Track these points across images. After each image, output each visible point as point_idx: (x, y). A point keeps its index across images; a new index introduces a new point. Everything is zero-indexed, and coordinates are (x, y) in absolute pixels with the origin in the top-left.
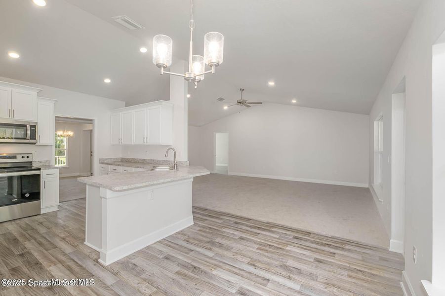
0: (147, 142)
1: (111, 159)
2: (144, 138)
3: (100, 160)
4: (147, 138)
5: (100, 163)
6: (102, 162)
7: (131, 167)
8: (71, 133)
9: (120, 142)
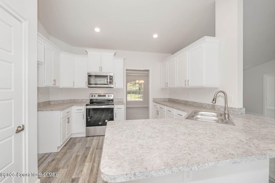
0: (188, 85)
1: (161, 98)
2: (185, 81)
3: (154, 99)
4: (188, 81)
5: (153, 102)
6: (155, 101)
7: (173, 108)
8: (143, 82)
9: (167, 86)
